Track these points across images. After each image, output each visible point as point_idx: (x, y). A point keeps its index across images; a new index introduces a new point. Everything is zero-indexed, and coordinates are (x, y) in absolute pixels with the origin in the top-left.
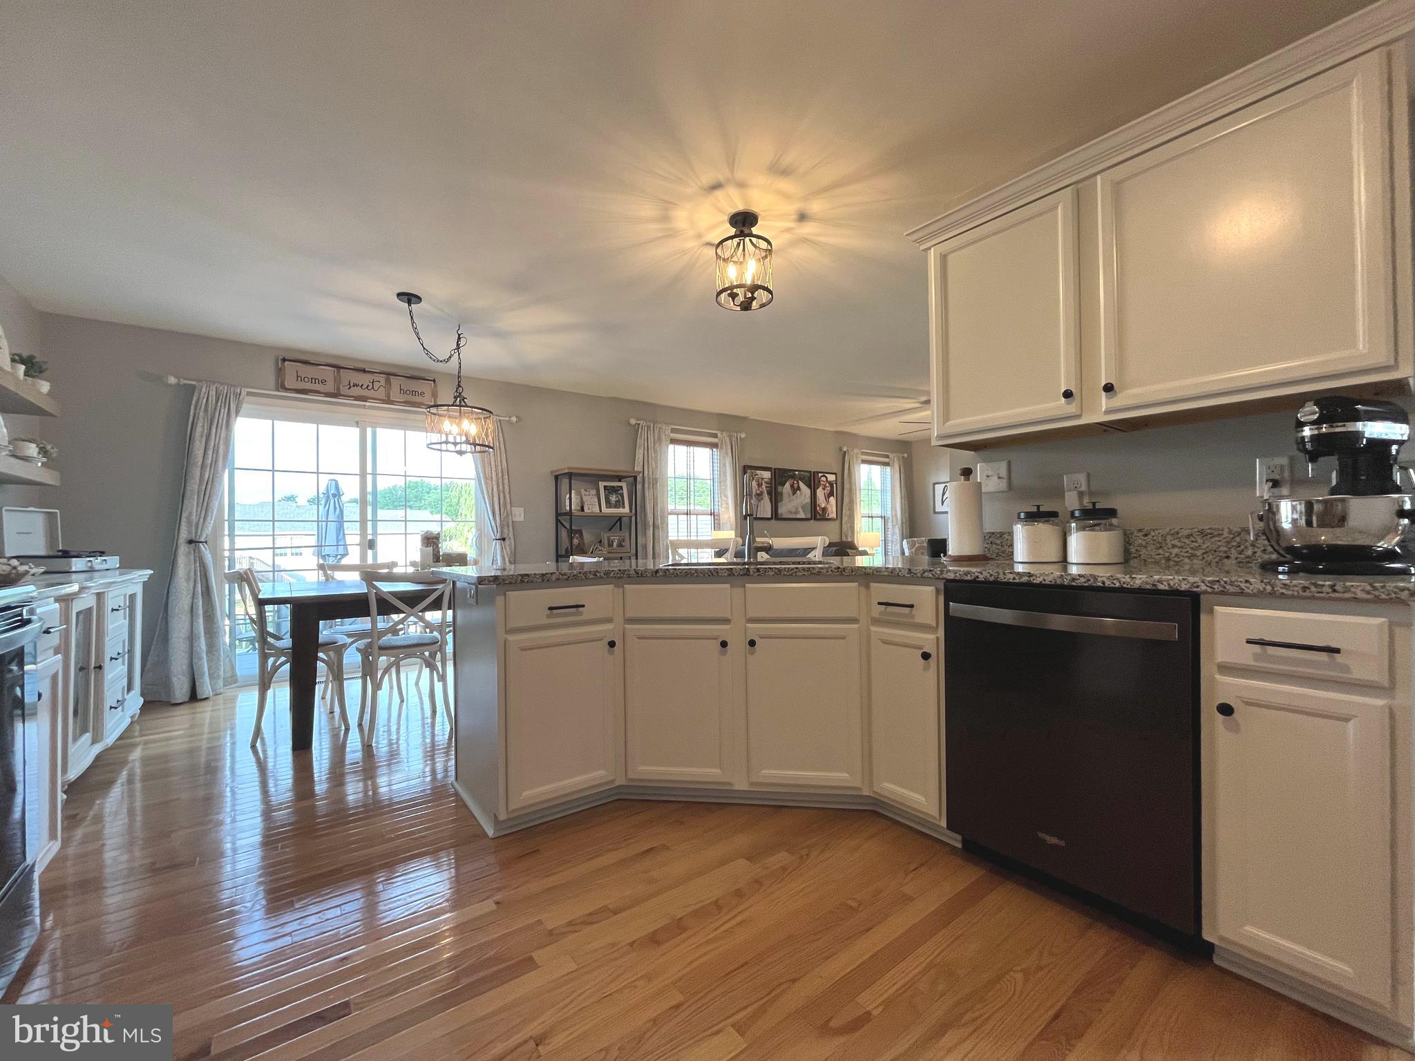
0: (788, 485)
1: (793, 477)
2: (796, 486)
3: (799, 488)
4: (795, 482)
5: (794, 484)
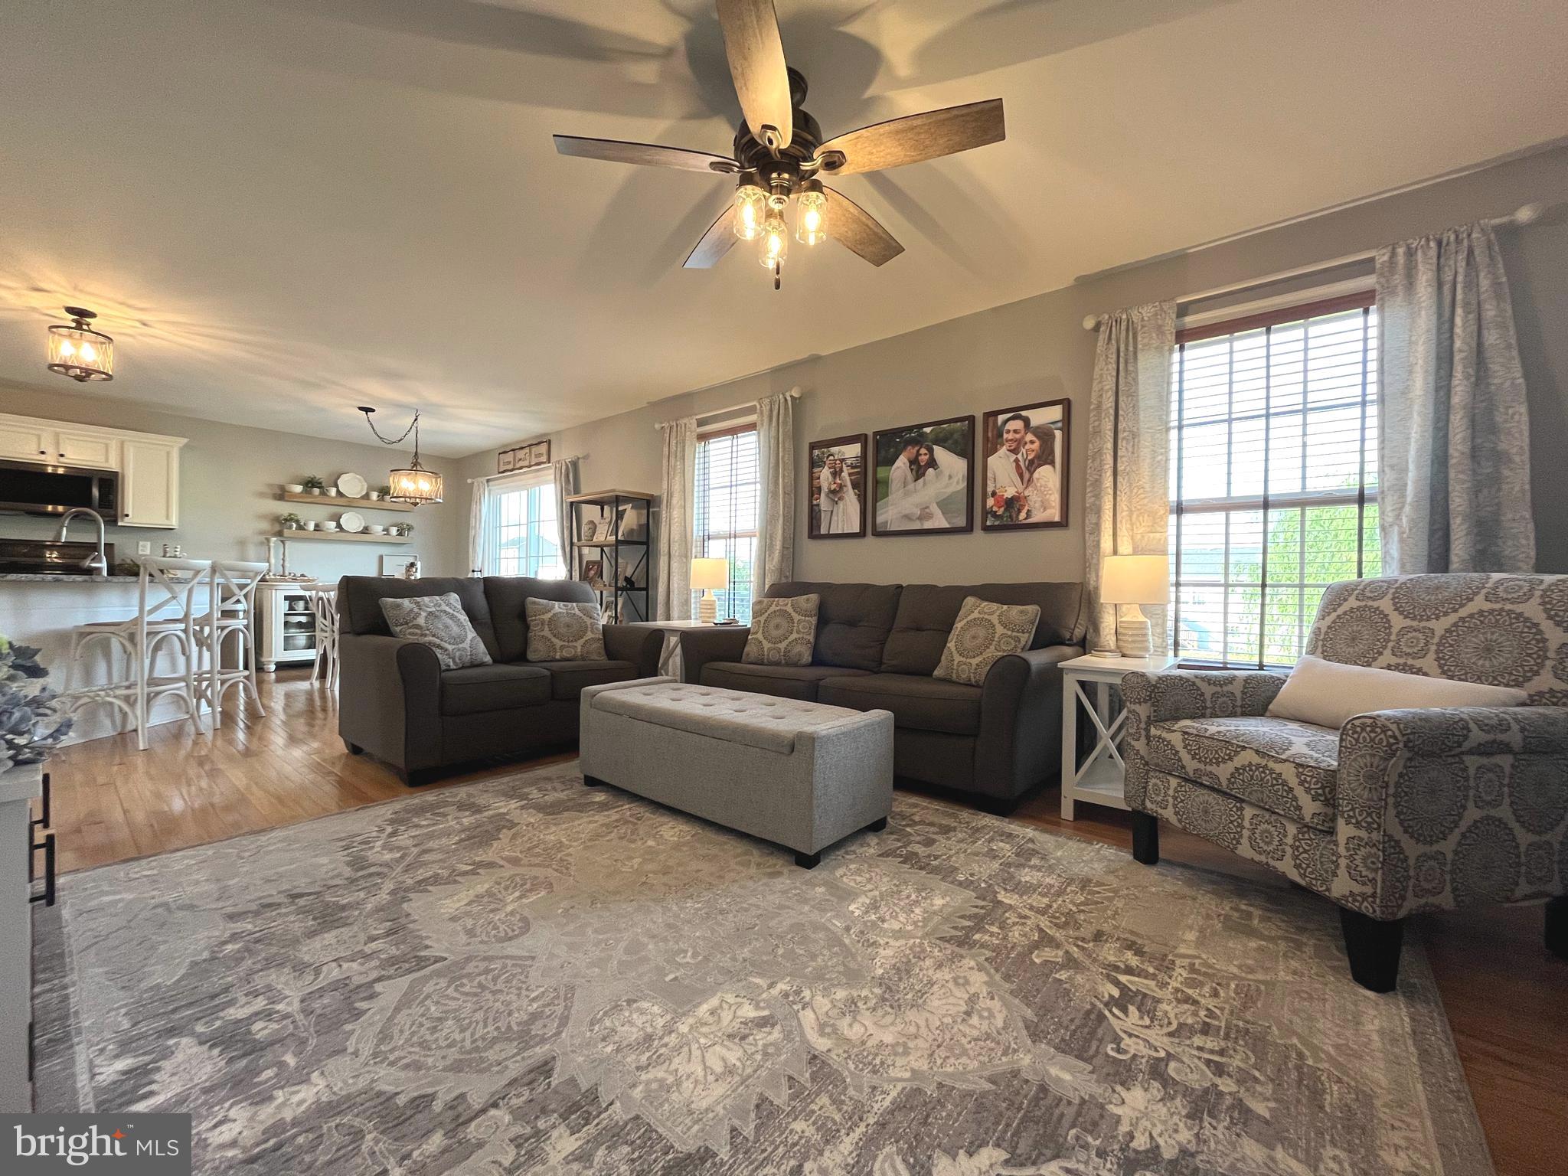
0: (902, 462)
1: (917, 440)
2: (924, 459)
3: (932, 463)
4: (923, 451)
5: (918, 454)
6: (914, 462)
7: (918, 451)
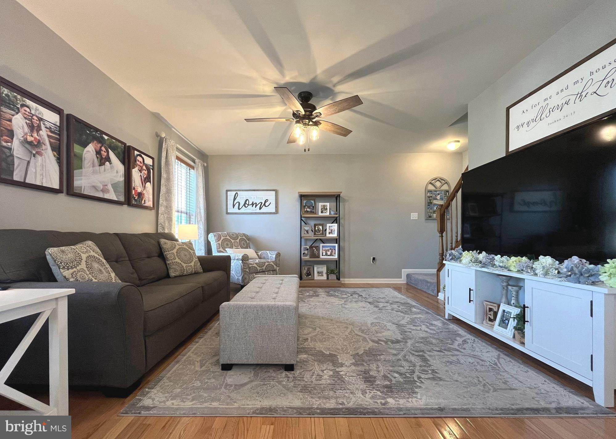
0: (91, 149)
1: (101, 141)
2: (104, 154)
3: (108, 159)
4: (103, 148)
5: (101, 150)
6: (98, 153)
7: (101, 147)
